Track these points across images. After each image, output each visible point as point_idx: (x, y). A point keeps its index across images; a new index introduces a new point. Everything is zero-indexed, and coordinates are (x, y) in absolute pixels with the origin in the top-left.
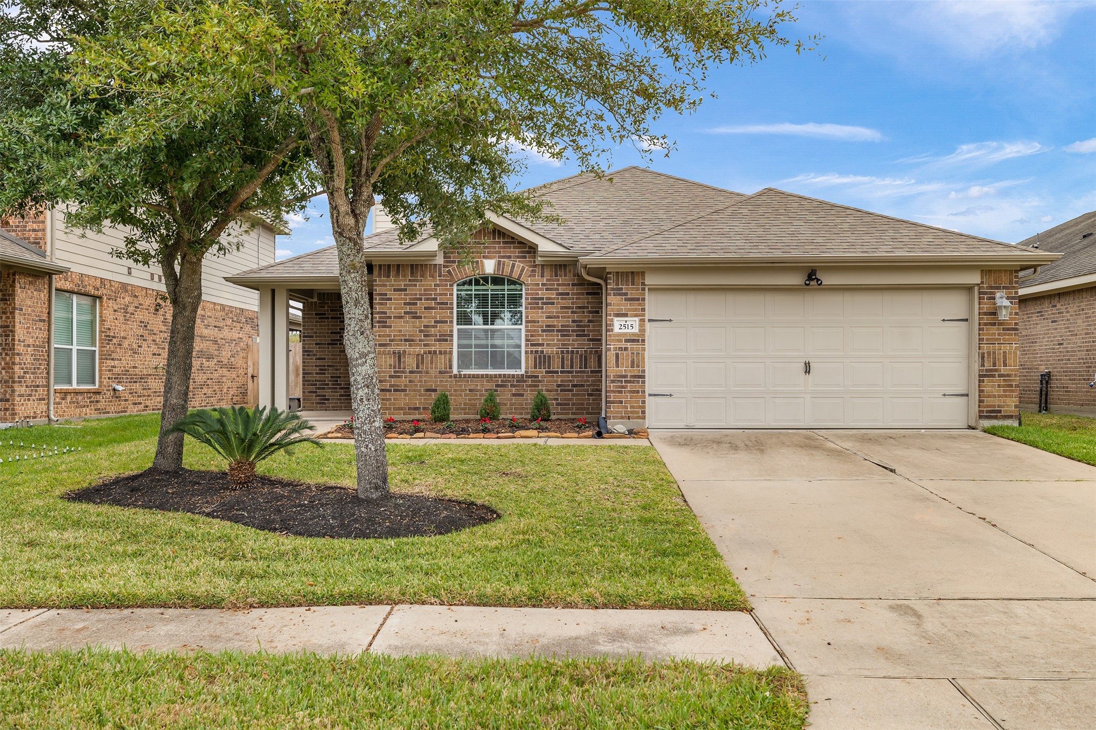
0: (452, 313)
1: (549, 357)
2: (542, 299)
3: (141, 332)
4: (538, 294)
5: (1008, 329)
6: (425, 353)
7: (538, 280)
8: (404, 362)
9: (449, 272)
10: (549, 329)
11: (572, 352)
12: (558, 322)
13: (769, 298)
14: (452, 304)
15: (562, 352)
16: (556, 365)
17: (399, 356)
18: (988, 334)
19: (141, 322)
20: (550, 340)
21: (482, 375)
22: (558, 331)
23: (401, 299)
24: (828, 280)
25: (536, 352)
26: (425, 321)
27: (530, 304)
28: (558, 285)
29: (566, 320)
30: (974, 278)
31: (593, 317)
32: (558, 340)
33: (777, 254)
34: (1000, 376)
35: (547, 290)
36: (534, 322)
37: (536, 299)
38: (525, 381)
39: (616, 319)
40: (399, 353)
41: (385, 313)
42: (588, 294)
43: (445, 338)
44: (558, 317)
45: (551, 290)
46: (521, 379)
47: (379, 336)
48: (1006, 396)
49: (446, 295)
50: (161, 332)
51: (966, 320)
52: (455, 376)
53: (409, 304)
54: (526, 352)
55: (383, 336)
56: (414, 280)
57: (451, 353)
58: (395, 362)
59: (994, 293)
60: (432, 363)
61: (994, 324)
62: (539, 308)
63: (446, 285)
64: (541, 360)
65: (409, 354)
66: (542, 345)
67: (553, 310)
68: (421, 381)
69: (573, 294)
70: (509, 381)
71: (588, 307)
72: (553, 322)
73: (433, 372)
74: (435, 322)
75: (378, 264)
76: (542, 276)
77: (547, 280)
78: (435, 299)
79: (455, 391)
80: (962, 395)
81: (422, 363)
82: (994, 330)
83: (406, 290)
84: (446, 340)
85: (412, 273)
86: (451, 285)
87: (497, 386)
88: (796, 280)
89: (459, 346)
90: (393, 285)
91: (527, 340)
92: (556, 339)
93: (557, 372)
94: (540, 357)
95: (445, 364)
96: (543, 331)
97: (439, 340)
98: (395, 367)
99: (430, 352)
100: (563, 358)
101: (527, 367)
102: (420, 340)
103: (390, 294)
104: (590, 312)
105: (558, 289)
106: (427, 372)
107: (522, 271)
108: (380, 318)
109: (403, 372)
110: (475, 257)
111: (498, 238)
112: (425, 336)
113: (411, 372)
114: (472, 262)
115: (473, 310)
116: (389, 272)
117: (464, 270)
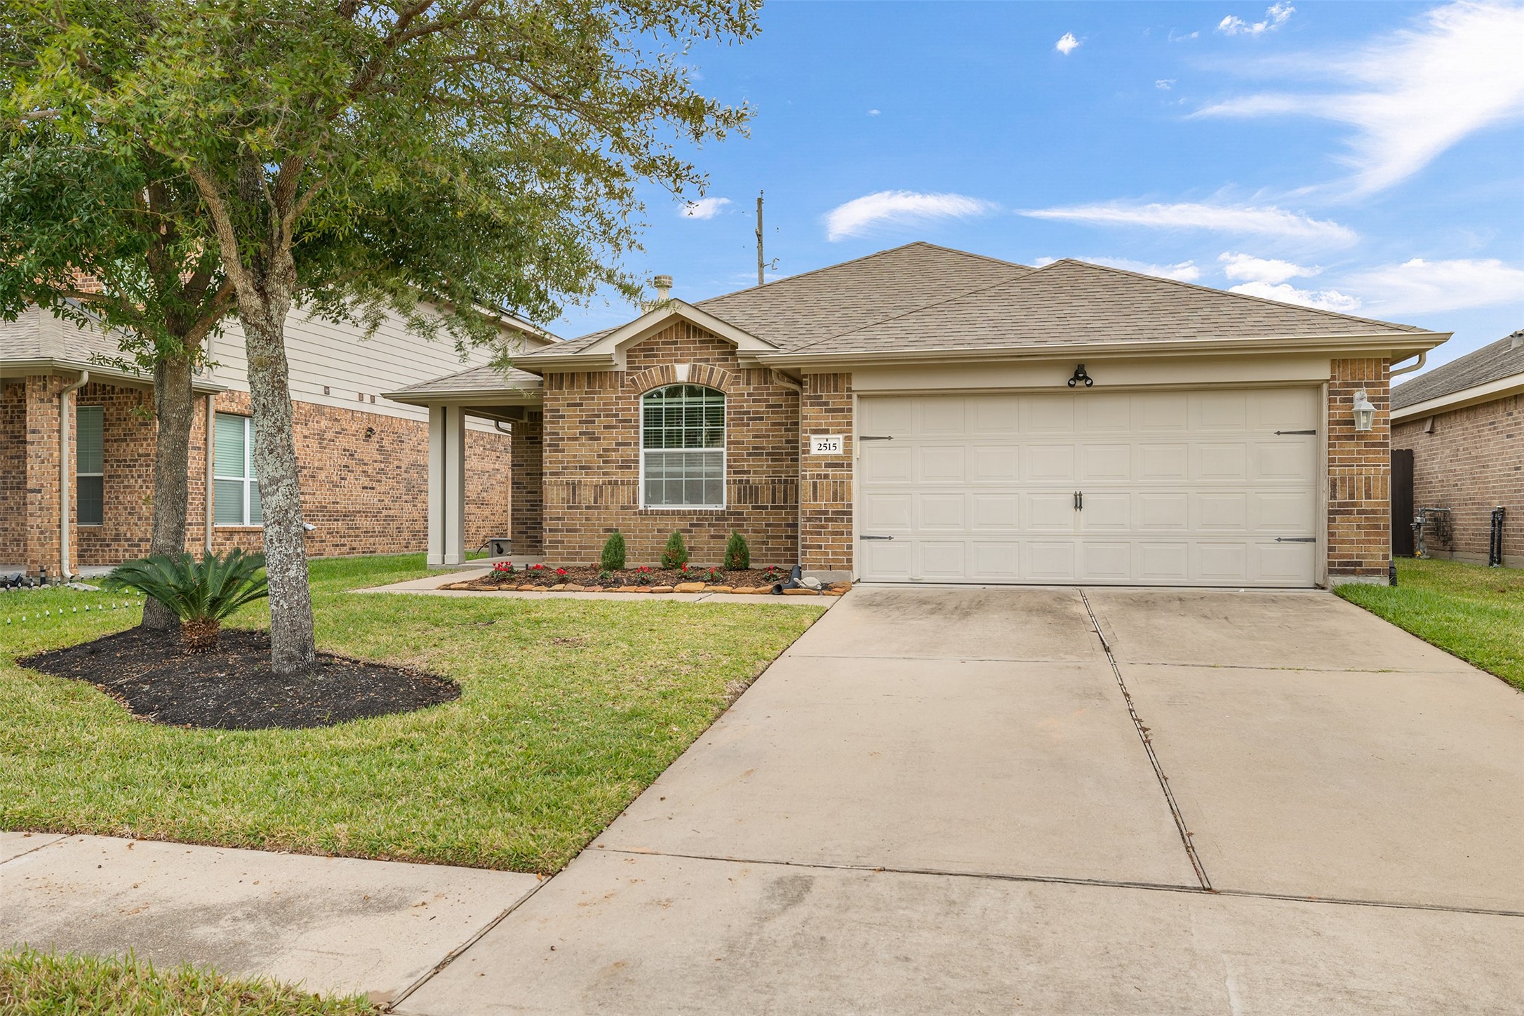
0: (637, 433)
1: (757, 488)
2: (748, 413)
3: (345, 461)
4: (743, 407)
5: (1374, 445)
6: (604, 483)
7: (743, 389)
8: (580, 495)
9: (633, 381)
10: (756, 452)
11: (786, 481)
12: (768, 442)
13: (1025, 405)
14: (637, 421)
15: (773, 482)
16: (765, 499)
17: (574, 487)
18: (1342, 452)
19: (345, 450)
20: (758, 466)
21: (673, 512)
22: (768, 454)
23: (576, 416)
24: (1101, 378)
25: (741, 481)
26: (604, 444)
27: (732, 419)
28: (768, 394)
29: (778, 440)
30: (1321, 372)
32: (768, 466)
33: (1028, 344)
34: (1359, 512)
35: (754, 401)
36: (738, 443)
37: (740, 413)
38: (726, 520)
39: (813, 437)
40: (573, 483)
41: (557, 434)
43: (629, 464)
44: (768, 436)
45: (759, 401)
46: (721, 516)
47: (550, 462)
48: (1370, 542)
49: (629, 409)
50: (376, 461)
51: (1313, 432)
52: (641, 513)
53: (586, 422)
54: (728, 482)
55: (556, 462)
56: (591, 393)
57: (636, 483)
58: (568, 495)
59: (1352, 393)
60: (612, 496)
61: (1352, 438)
62: (743, 425)
63: (631, 398)
64: (747, 492)
65: (586, 485)
66: (748, 472)
67: (763, 427)
68: (599, 519)
69: (786, 406)
70: (707, 519)
72: (761, 443)
73: (614, 507)
74: (617, 444)
75: (548, 372)
76: (748, 384)
77: (754, 389)
78: (617, 416)
79: (641, 531)
80: (1306, 540)
81: (601, 496)
82: (1351, 446)
83: (581, 405)
84: (630, 467)
85: (589, 383)
86: (636, 398)
87: (691, 525)
88: (1058, 379)
89: (647, 475)
90: (566, 399)
91: (729, 467)
92: (765, 464)
93: (766, 508)
94: (745, 488)
95: (629, 498)
96: (749, 454)
97: (621, 467)
98: (568, 502)
99: (610, 483)
100: (774, 489)
101: (729, 502)
102: (599, 468)
103: (564, 410)
105: (766, 401)
106: (607, 508)
107: (723, 377)
108: (551, 439)
109: (578, 508)
110: (664, 361)
111: (694, 336)
112: (604, 462)
113: (587, 508)
114: (661, 368)
115: (664, 428)
116: (562, 383)
117: (652, 378)
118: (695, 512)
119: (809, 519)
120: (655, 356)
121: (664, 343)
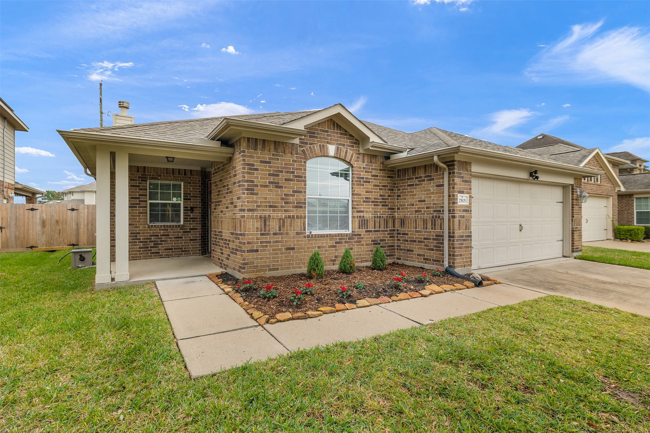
0: (305, 185)
1: (367, 220)
2: (363, 178)
4: (360, 174)
6: (286, 217)
7: (361, 164)
8: (269, 225)
9: (304, 151)
10: (367, 200)
11: (380, 216)
12: (372, 195)
14: (305, 177)
15: (375, 217)
16: (371, 227)
17: (265, 220)
20: (368, 208)
21: (327, 235)
22: (372, 202)
23: (266, 170)
25: (360, 217)
26: (285, 191)
27: (356, 181)
28: (372, 169)
29: (376, 195)
30: (570, 181)
31: (391, 193)
32: (372, 209)
35: (366, 172)
36: (359, 195)
37: (359, 178)
38: (353, 239)
39: (459, 195)
40: (265, 217)
41: (253, 182)
42: (388, 177)
43: (301, 205)
44: (372, 192)
45: (368, 172)
46: (349, 237)
47: (248, 202)
48: (579, 241)
49: (301, 169)
51: (562, 202)
52: (308, 236)
53: (273, 175)
54: (353, 217)
55: (251, 202)
56: (277, 155)
57: (304, 217)
58: (261, 226)
60: (291, 226)
62: (361, 185)
63: (301, 162)
64: (363, 223)
65: (273, 219)
66: (362, 212)
67: (370, 186)
68: (282, 242)
69: (380, 176)
70: (344, 239)
71: (387, 186)
72: (369, 195)
73: (292, 233)
74: (293, 192)
76: (363, 162)
77: (366, 165)
78: (293, 173)
79: (308, 248)
80: (561, 240)
81: (284, 226)
83: (270, 163)
84: (301, 207)
85: (275, 149)
86: (305, 162)
87: (336, 243)
88: (524, 175)
89: (310, 212)
90: (259, 157)
91: (353, 208)
92: (371, 207)
93: (371, 231)
94: (362, 220)
95: (301, 226)
96: (364, 202)
97: (296, 207)
98: (261, 230)
99: (289, 217)
100: (375, 222)
101: (353, 228)
102: (282, 207)
103: (257, 165)
104: (389, 190)
105: (371, 172)
106: (287, 234)
107: (352, 156)
109: (268, 234)
110: (321, 142)
111: (337, 130)
112: (286, 203)
113: (275, 234)
114: (320, 145)
115: (318, 183)
116: (256, 145)
117: (315, 151)
118: (339, 234)
119: (457, 241)
120: (316, 137)
121: (321, 130)
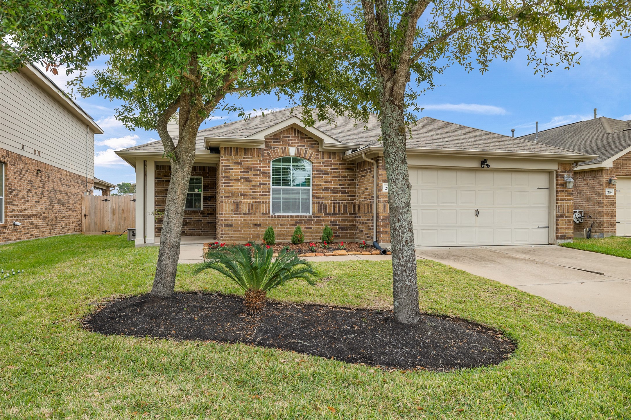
0: (269, 178)
1: (326, 206)
2: (322, 171)
3: (29, 187)
4: (320, 169)
5: (569, 194)
6: (253, 202)
7: (320, 160)
8: (241, 208)
9: (268, 153)
10: (326, 189)
11: (339, 203)
12: (331, 185)
13: (459, 174)
14: (269, 173)
15: (334, 203)
16: (330, 211)
17: (237, 204)
18: (561, 196)
19: (29, 181)
20: (327, 196)
21: (288, 217)
22: (331, 190)
23: (239, 169)
24: (493, 165)
25: (319, 203)
26: (253, 183)
27: (315, 174)
28: (331, 164)
29: (336, 184)
30: (554, 167)
31: (350, 183)
32: (331, 196)
34: (566, 217)
35: (325, 166)
36: (318, 185)
37: (319, 171)
38: (313, 220)
39: (384, 184)
40: (237, 202)
41: (229, 177)
42: (348, 169)
44: (331, 182)
45: (327, 166)
46: (310, 218)
47: (225, 192)
48: (568, 228)
49: (266, 167)
50: (40, 187)
51: (548, 188)
52: (272, 217)
53: (244, 172)
54: (313, 203)
55: (227, 192)
56: (247, 158)
57: (269, 203)
58: (234, 208)
59: (563, 175)
60: (257, 208)
61: (563, 191)
62: (320, 177)
63: (266, 161)
64: (322, 207)
66: (322, 198)
67: (329, 178)
68: (251, 220)
69: (339, 169)
70: (304, 220)
71: (347, 177)
72: (328, 185)
73: (258, 214)
74: (260, 184)
75: (224, 146)
76: (323, 158)
77: (325, 161)
78: (260, 170)
80: (546, 227)
81: (252, 208)
82: (563, 194)
83: (241, 164)
84: (266, 195)
85: (245, 153)
86: (269, 162)
87: (297, 222)
88: (475, 164)
89: (273, 199)
90: (233, 160)
91: (313, 196)
92: (330, 195)
93: (330, 214)
94: (321, 205)
95: (266, 209)
96: (323, 190)
97: (262, 195)
98: (235, 211)
99: (256, 202)
100: (334, 206)
101: (313, 211)
102: (250, 195)
103: (232, 166)
104: (349, 180)
105: (331, 166)
106: (255, 214)
107: (311, 154)
108: (225, 180)
109: (240, 214)
110: (283, 145)
111: (298, 135)
112: (253, 192)
113: (245, 214)
114: (282, 148)
115: (282, 177)
116: (231, 152)
117: (278, 153)
118: (298, 216)
119: (382, 220)
120: (279, 142)
121: (283, 137)
